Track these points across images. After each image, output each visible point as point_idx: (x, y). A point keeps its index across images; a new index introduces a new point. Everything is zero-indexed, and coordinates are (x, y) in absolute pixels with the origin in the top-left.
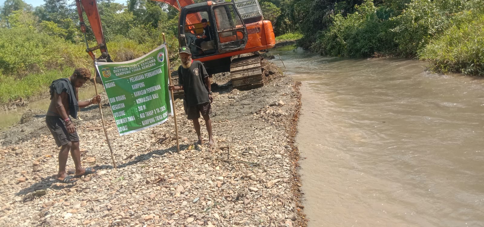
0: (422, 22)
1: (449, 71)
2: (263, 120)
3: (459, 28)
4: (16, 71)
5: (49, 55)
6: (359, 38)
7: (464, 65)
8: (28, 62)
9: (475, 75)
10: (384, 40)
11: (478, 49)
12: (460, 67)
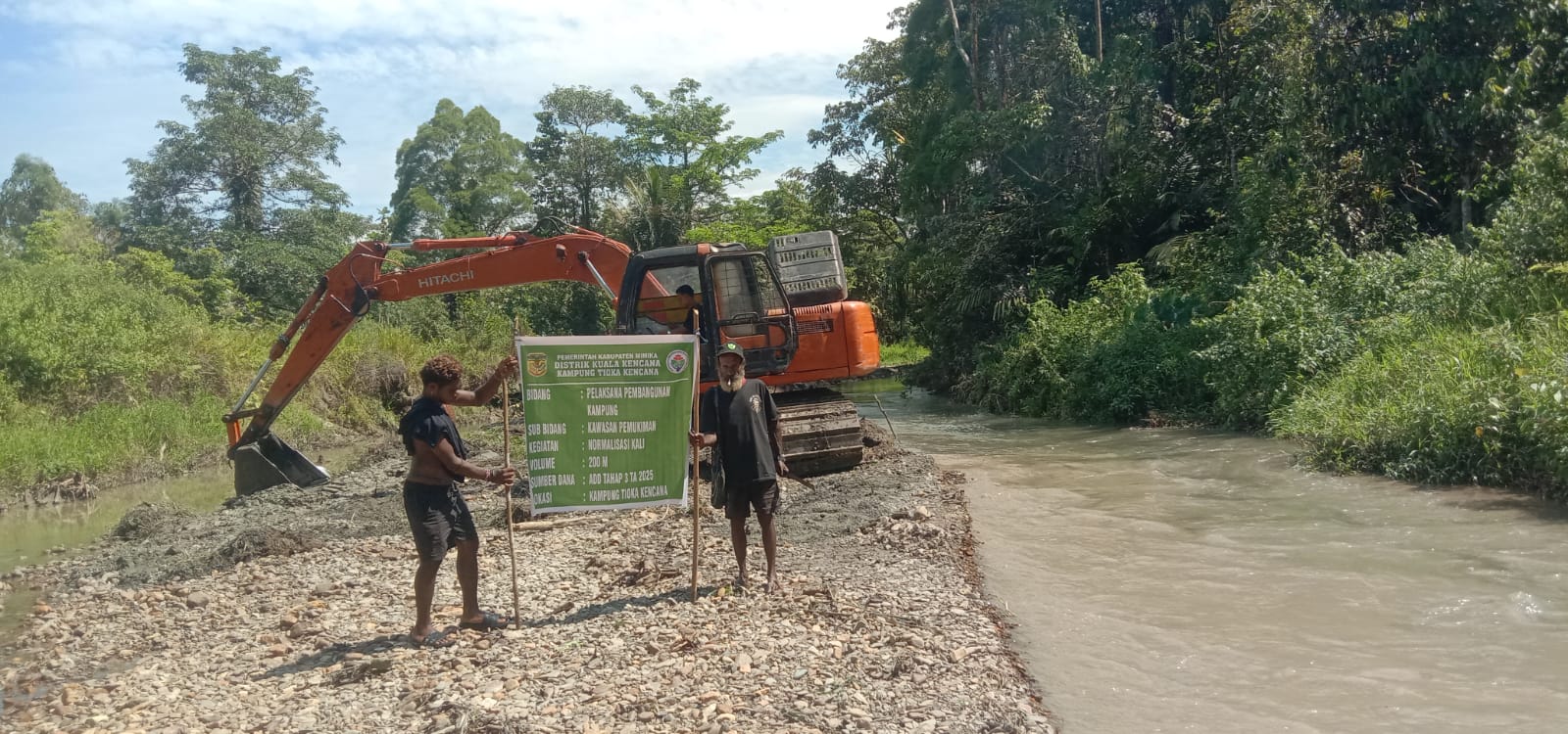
0: (1282, 335)
1: (1353, 468)
2: (888, 547)
3: (1380, 360)
4: (60, 391)
5: (160, 353)
6: (1104, 368)
7: (1394, 454)
8: (98, 369)
9: (1420, 480)
10: (1175, 379)
11: (1427, 414)
12: (1382, 460)
